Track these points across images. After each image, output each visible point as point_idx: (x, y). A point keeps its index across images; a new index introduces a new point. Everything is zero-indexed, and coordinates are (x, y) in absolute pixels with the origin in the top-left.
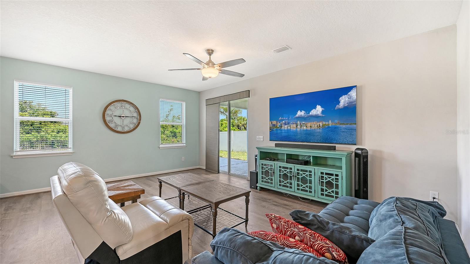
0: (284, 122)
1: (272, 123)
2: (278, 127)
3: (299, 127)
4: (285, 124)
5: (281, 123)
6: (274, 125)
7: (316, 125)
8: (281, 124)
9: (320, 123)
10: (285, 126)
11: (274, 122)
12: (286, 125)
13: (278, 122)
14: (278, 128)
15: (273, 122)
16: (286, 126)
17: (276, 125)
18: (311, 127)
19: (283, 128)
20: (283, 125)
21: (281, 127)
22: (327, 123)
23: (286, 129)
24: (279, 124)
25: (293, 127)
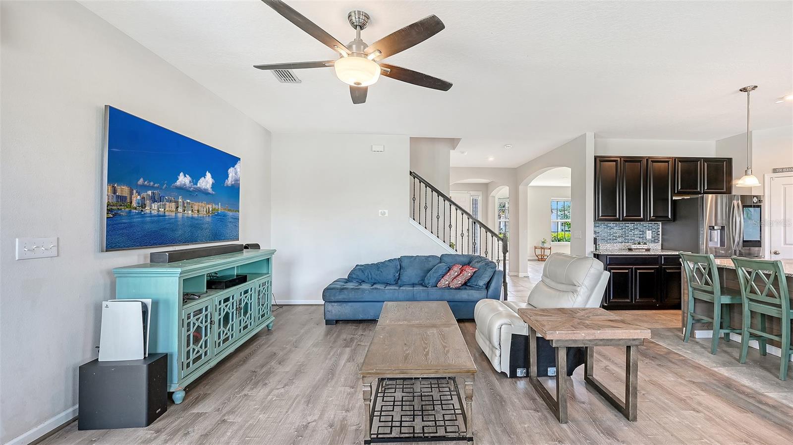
0: (150, 193)
1: (115, 191)
2: (134, 204)
3: (180, 210)
4: (153, 199)
5: (144, 194)
6: (122, 199)
7: (205, 210)
8: (143, 198)
9: (210, 206)
10: (153, 205)
11: (123, 190)
12: (154, 201)
13: (135, 191)
14: (136, 209)
15: (119, 188)
16: (155, 206)
17: (128, 200)
18: (198, 211)
19: (147, 210)
20: (148, 202)
21: (143, 206)
22: (216, 207)
23: (155, 212)
24: (136, 199)
25: (169, 209)
